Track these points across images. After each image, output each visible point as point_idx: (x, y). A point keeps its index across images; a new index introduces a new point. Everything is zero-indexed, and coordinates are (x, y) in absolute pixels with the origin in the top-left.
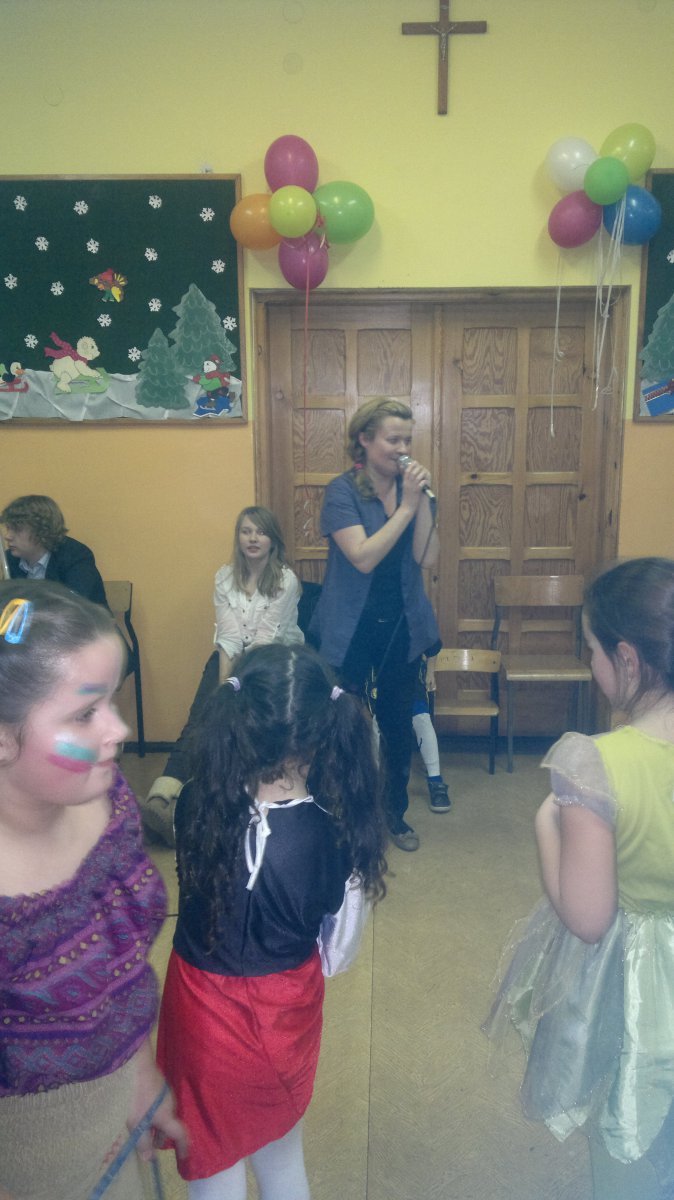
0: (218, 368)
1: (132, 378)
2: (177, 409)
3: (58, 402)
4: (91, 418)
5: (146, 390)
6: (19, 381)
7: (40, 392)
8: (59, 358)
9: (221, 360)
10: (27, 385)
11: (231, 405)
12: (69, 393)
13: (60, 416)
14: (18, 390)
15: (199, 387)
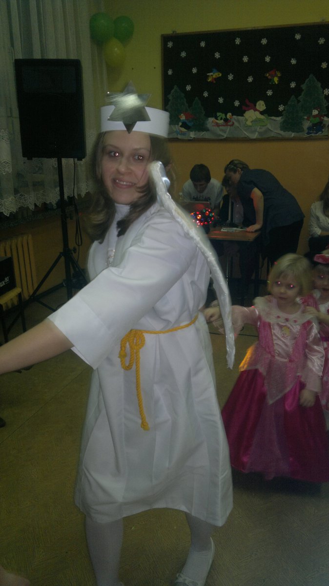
0: (319, 113)
1: (279, 119)
2: (298, 132)
3: (245, 130)
4: (259, 137)
5: (285, 124)
6: (230, 121)
7: (238, 126)
8: (248, 110)
9: (321, 109)
10: (233, 123)
11: (323, 130)
12: (251, 126)
13: (246, 136)
14: (229, 125)
15: (309, 122)
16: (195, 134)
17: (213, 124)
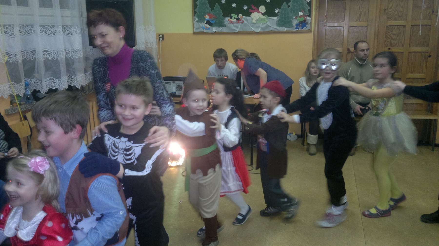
0: (303, 14)
1: (275, 18)
2: (289, 28)
3: (252, 26)
4: (262, 31)
5: (280, 22)
6: (241, 20)
7: (247, 23)
8: (253, 13)
9: (304, 12)
10: (243, 21)
11: (307, 26)
12: (256, 23)
13: (252, 30)
14: (240, 23)
15: (297, 20)
16: (216, 29)
17: (229, 22)
